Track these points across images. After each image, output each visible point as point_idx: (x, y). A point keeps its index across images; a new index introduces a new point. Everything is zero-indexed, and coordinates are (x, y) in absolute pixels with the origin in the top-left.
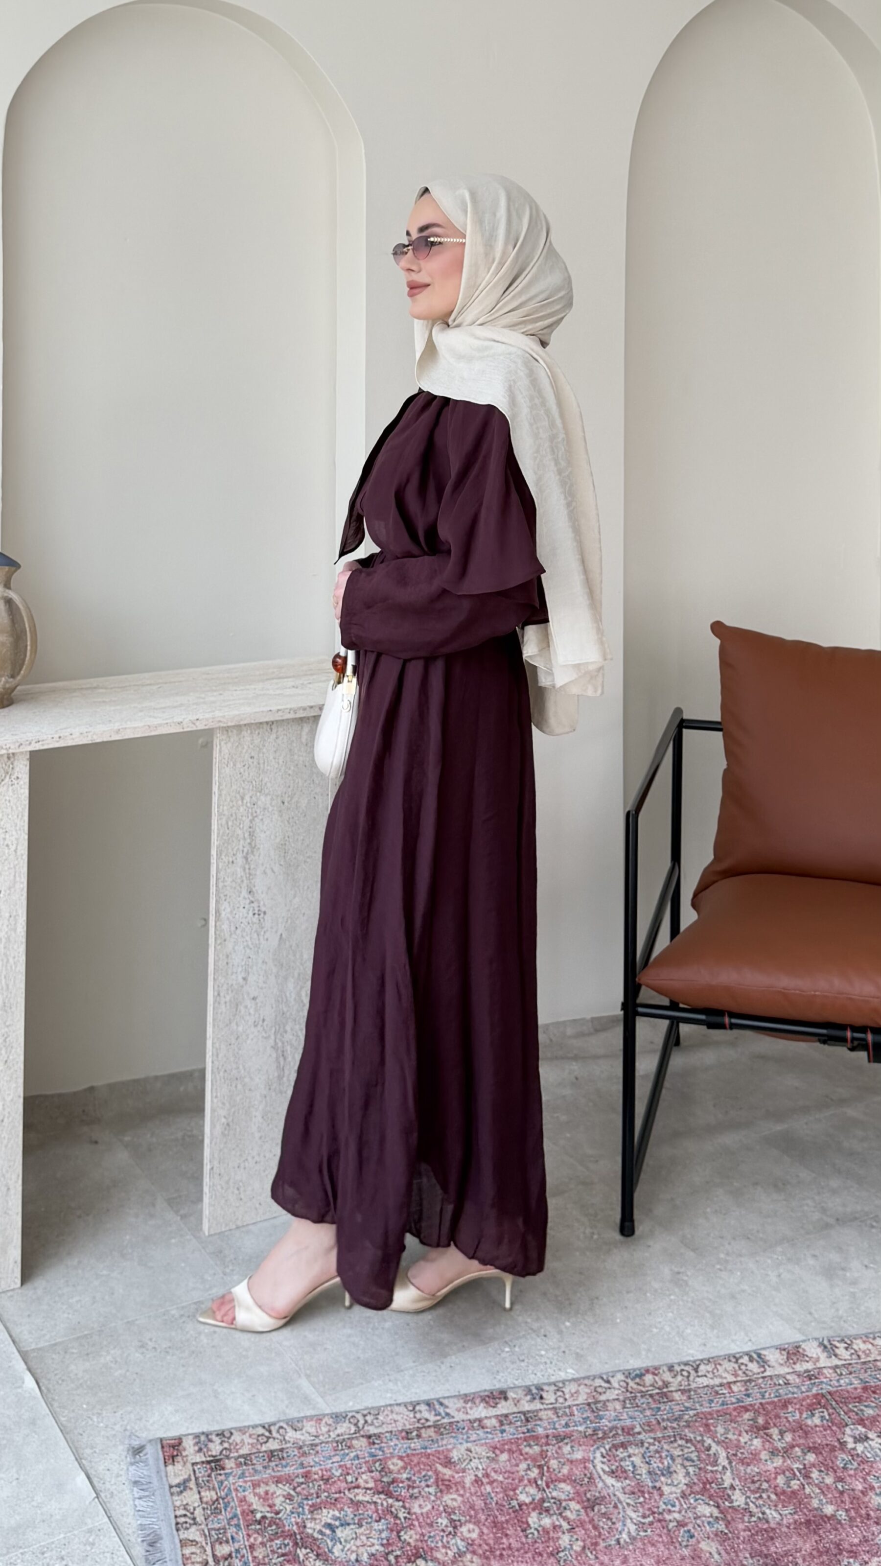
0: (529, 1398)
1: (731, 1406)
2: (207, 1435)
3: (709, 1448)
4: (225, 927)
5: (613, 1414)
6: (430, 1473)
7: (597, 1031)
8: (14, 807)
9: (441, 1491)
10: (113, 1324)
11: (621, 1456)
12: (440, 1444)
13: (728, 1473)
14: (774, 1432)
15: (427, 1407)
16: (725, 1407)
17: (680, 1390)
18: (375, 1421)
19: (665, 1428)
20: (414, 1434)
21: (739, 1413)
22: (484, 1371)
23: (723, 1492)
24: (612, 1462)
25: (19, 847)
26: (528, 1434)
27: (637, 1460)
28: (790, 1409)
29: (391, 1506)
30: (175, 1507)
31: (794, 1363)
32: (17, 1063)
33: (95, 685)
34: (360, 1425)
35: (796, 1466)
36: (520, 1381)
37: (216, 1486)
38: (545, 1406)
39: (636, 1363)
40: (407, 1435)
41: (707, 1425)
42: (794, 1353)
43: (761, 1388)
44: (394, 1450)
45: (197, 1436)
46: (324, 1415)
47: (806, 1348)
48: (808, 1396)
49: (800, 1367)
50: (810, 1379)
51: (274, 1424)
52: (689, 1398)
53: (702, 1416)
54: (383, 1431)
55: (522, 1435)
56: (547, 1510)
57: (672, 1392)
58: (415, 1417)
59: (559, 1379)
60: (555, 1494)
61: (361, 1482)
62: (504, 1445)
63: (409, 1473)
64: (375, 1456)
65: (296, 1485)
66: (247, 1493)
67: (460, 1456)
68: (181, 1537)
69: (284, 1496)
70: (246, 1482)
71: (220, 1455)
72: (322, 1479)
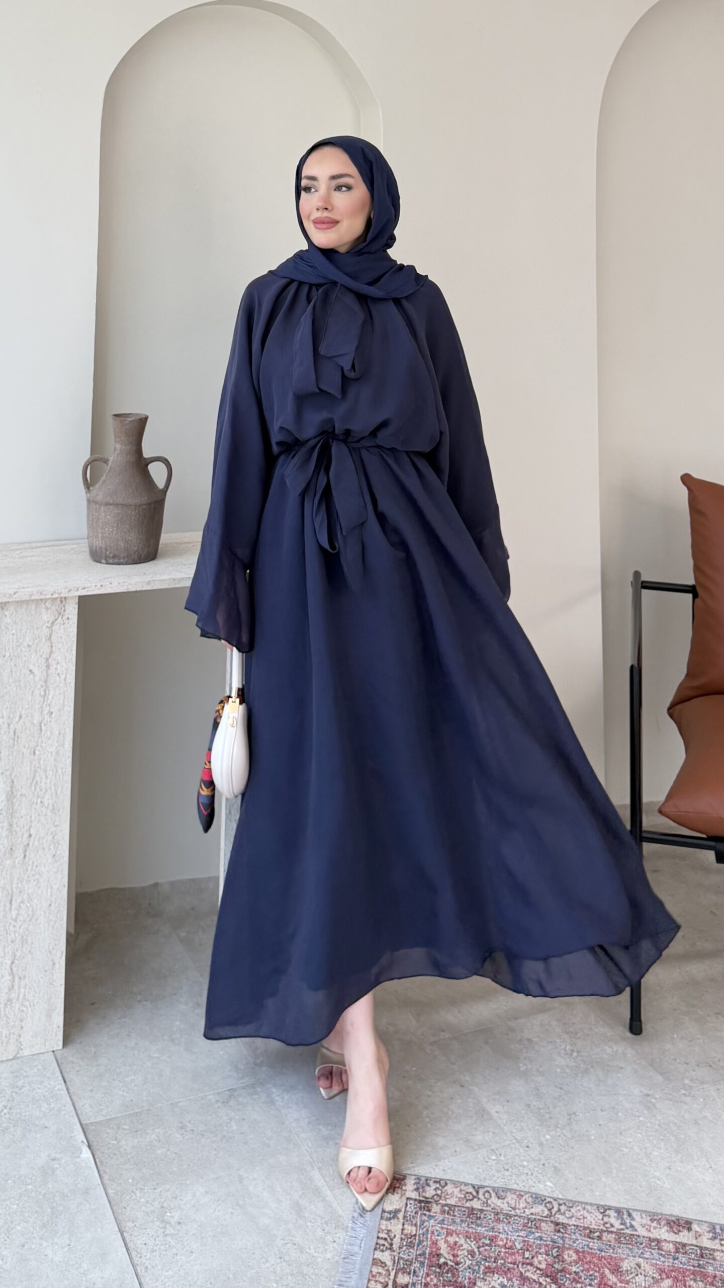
6: (596, 1274)
8: (65, 643)
61: (535, 1259)
63: (578, 1268)
64: (555, 1242)
65: (481, 1245)
66: (439, 1238)
67: (629, 1268)
68: (375, 1256)
69: (468, 1251)
70: (442, 1228)
71: (431, 1198)
72: (505, 1246)
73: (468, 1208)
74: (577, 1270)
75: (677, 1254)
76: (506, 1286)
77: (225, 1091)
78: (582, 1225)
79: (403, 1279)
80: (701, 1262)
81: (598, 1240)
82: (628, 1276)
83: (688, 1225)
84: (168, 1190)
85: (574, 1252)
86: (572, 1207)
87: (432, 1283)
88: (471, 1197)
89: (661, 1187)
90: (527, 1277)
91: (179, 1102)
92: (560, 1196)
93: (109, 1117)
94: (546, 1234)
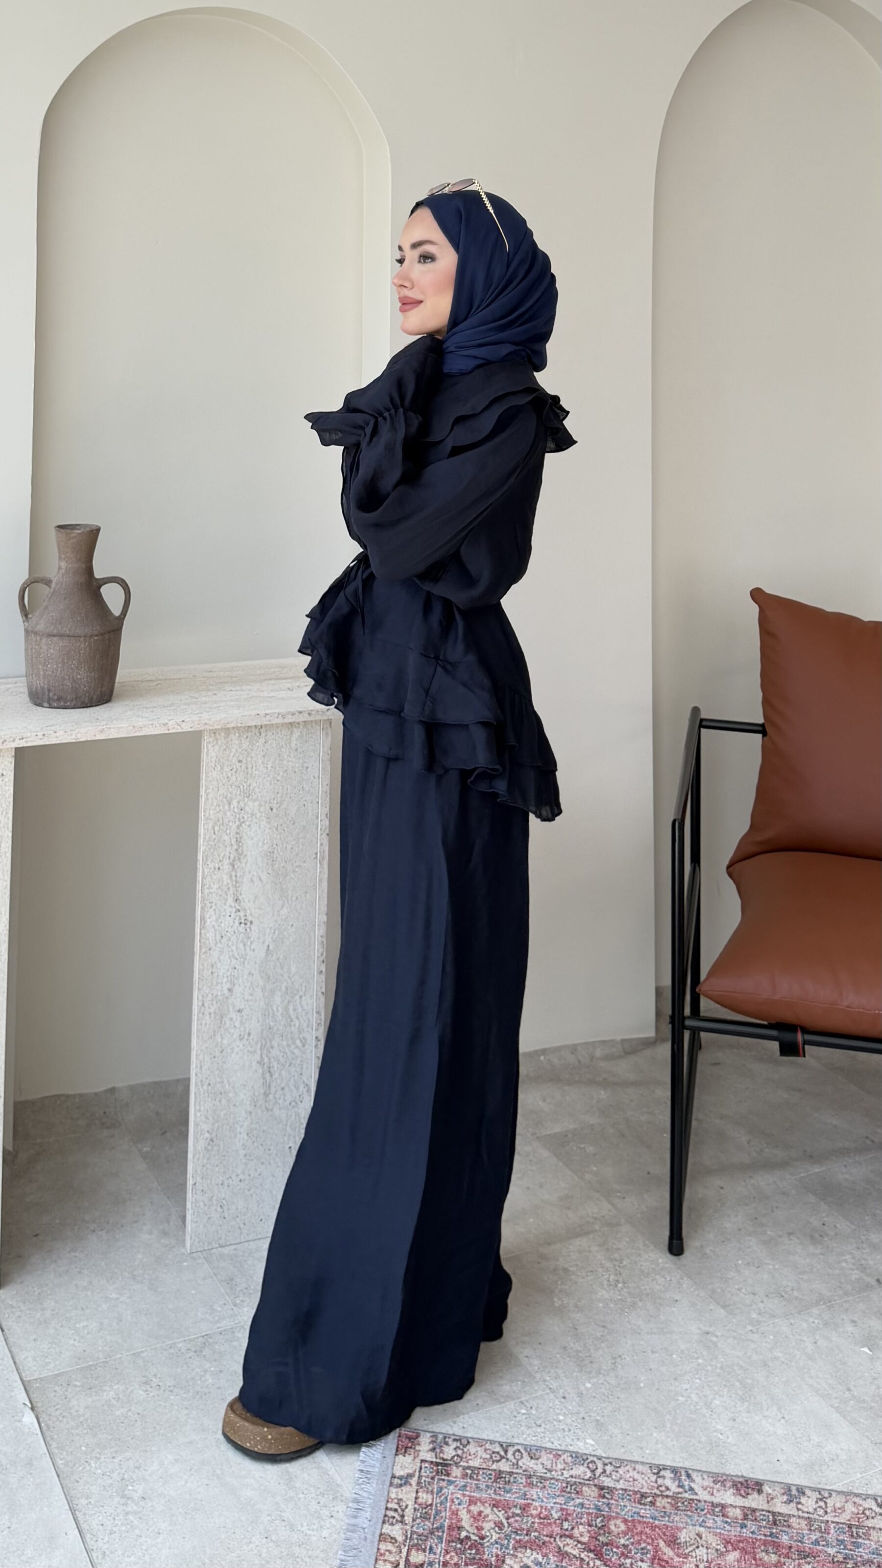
6: (649, 1547)
51: (513, 1445)
61: (576, 1533)
63: (628, 1539)
65: (511, 1515)
66: (461, 1507)
67: (688, 1539)
68: (383, 1531)
69: (495, 1523)
70: (464, 1495)
71: (450, 1460)
72: (539, 1516)
73: (495, 1470)
74: (627, 1542)
75: (745, 1522)
76: (541, 1563)
77: (198, 1338)
78: (632, 1488)
79: (417, 1557)
80: (774, 1531)
81: (651, 1506)
82: (687, 1548)
83: (758, 1486)
84: (131, 1458)
85: (622, 1522)
86: (619, 1467)
87: (452, 1562)
88: (498, 1458)
89: (724, 1442)
90: (566, 1553)
91: (142, 1352)
92: (604, 1455)
93: (57, 1372)
94: (588, 1500)
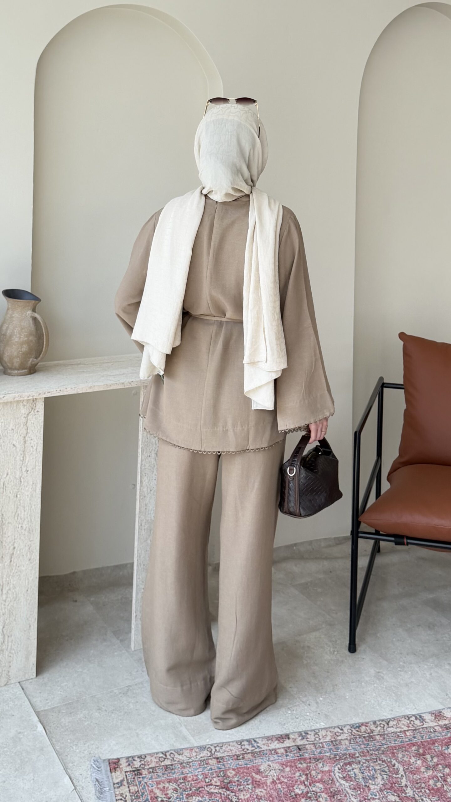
0: (300, 738)
1: (406, 743)
2: (133, 757)
3: (394, 766)
4: (145, 490)
5: (344, 747)
6: (249, 778)
7: (337, 544)
8: (36, 427)
9: (255, 787)
10: (84, 698)
11: (349, 769)
12: (254, 762)
13: (404, 779)
14: (428, 757)
15: (248, 743)
16: (403, 743)
17: (379, 734)
18: (221, 750)
19: (372, 755)
20: (241, 757)
21: (410, 747)
22: (277, 723)
23: (402, 788)
24: (343, 773)
25: (38, 448)
26: (300, 757)
27: (357, 771)
28: (436, 745)
29: (229, 795)
30: (116, 795)
31: (439, 721)
32: (36, 560)
33: (79, 363)
34: (213, 752)
35: (440, 775)
36: (296, 729)
37: (138, 784)
38: (309, 742)
39: (356, 720)
40: (237, 757)
41: (393, 753)
42: (438, 715)
43: (421, 733)
44: (230, 765)
45: (128, 758)
46: (194, 747)
47: (444, 713)
48: (446, 738)
49: (442, 723)
50: (447, 729)
51: (168, 751)
52: (384, 739)
53: (391, 748)
54: (225, 755)
55: (297, 758)
56: (310, 798)
57: (375, 735)
58: (241, 748)
59: (316, 728)
60: (314, 789)
61: (213, 781)
62: (287, 763)
64: (221, 769)
65: (179, 783)
66: (153, 787)
69: (173, 790)
70: (153, 782)
71: (140, 767)
72: (193, 780)
73: (163, 766)
74: (238, 779)
83: (288, 736)
88: (163, 759)
94: (213, 766)
